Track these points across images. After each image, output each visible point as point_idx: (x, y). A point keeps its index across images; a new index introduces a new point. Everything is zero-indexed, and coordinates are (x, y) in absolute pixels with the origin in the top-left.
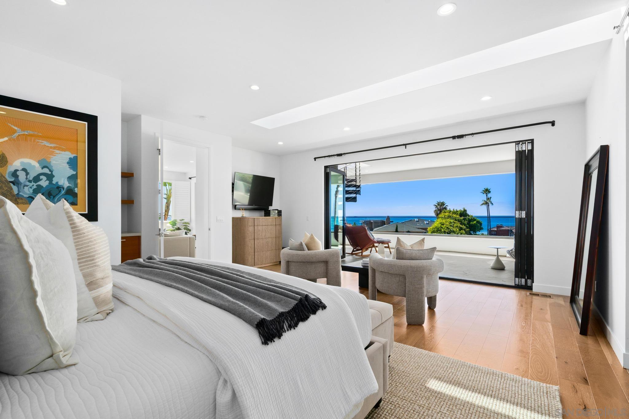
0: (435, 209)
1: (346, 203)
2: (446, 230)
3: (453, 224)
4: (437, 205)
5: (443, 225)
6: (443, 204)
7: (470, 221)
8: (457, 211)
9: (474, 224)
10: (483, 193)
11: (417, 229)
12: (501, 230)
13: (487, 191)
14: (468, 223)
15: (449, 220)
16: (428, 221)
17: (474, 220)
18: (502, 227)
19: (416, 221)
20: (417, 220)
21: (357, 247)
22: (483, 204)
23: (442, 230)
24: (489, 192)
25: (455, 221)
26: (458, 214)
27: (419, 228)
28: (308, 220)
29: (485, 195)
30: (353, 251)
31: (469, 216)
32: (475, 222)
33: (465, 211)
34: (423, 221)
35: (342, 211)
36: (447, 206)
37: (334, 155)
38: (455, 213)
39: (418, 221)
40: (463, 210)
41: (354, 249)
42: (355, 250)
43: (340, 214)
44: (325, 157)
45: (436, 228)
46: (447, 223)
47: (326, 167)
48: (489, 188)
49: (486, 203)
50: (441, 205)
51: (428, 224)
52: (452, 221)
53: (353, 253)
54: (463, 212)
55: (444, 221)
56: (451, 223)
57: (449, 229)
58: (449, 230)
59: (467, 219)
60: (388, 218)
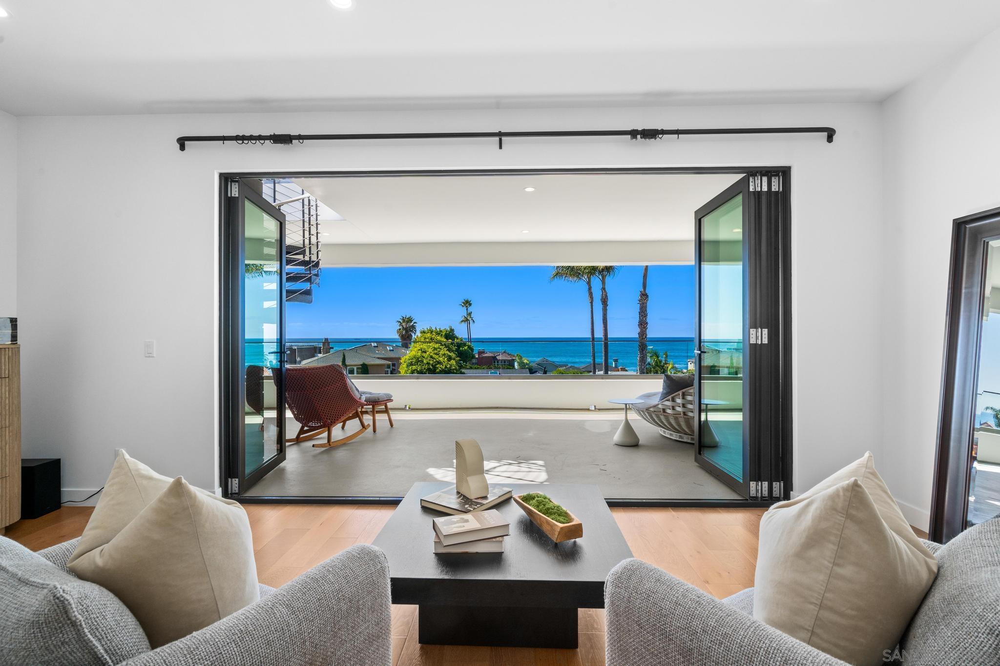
0: (399, 328)
1: (287, 305)
2: (430, 360)
3: (439, 351)
4: (401, 321)
5: (425, 352)
6: (410, 320)
7: (459, 345)
8: (441, 331)
9: (465, 350)
10: (463, 306)
11: (377, 359)
12: (483, 357)
13: (467, 303)
14: (457, 350)
15: (432, 345)
16: (393, 346)
17: (465, 345)
18: (483, 352)
19: (374, 347)
20: (376, 345)
21: (309, 422)
22: (462, 321)
23: (425, 361)
24: (470, 305)
25: (441, 347)
26: (442, 335)
27: (379, 358)
28: (149, 355)
29: (465, 308)
30: (302, 431)
31: (457, 339)
32: (466, 348)
33: (452, 330)
34: (385, 347)
35: (275, 325)
36: (415, 323)
37: (260, 138)
38: (439, 334)
39: (377, 347)
40: (449, 329)
41: (302, 428)
42: (306, 428)
43: (270, 332)
44: (224, 139)
45: (415, 357)
46: (430, 350)
47: (226, 179)
48: (469, 300)
49: (466, 320)
50: (408, 322)
51: (393, 350)
52: (437, 346)
53: (301, 436)
54: (450, 332)
55: (424, 346)
56: (435, 349)
57: (434, 358)
58: (435, 360)
59: (455, 343)
60: (326, 342)
